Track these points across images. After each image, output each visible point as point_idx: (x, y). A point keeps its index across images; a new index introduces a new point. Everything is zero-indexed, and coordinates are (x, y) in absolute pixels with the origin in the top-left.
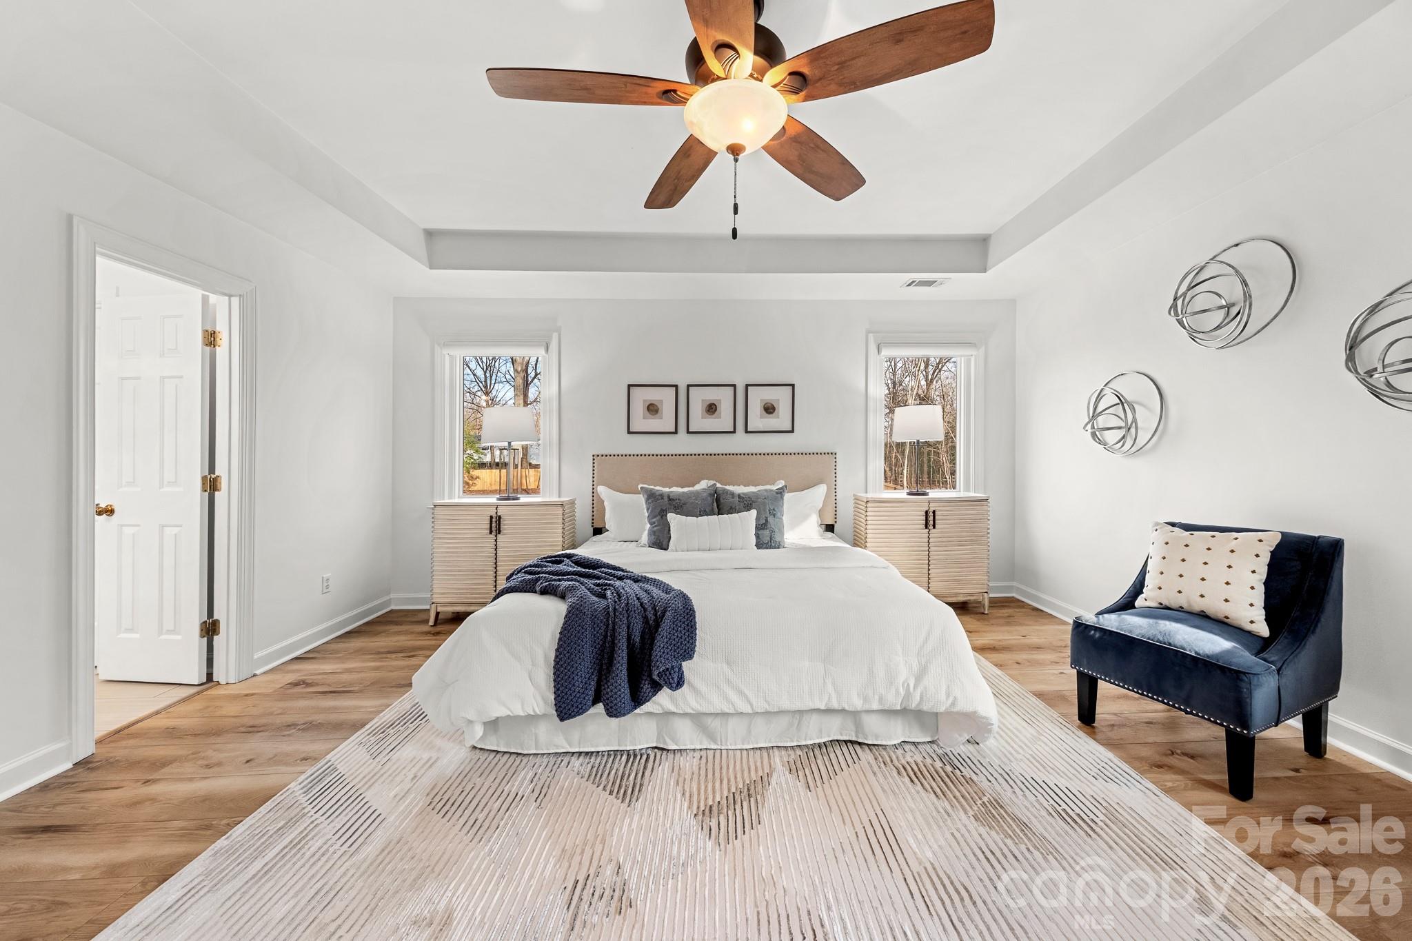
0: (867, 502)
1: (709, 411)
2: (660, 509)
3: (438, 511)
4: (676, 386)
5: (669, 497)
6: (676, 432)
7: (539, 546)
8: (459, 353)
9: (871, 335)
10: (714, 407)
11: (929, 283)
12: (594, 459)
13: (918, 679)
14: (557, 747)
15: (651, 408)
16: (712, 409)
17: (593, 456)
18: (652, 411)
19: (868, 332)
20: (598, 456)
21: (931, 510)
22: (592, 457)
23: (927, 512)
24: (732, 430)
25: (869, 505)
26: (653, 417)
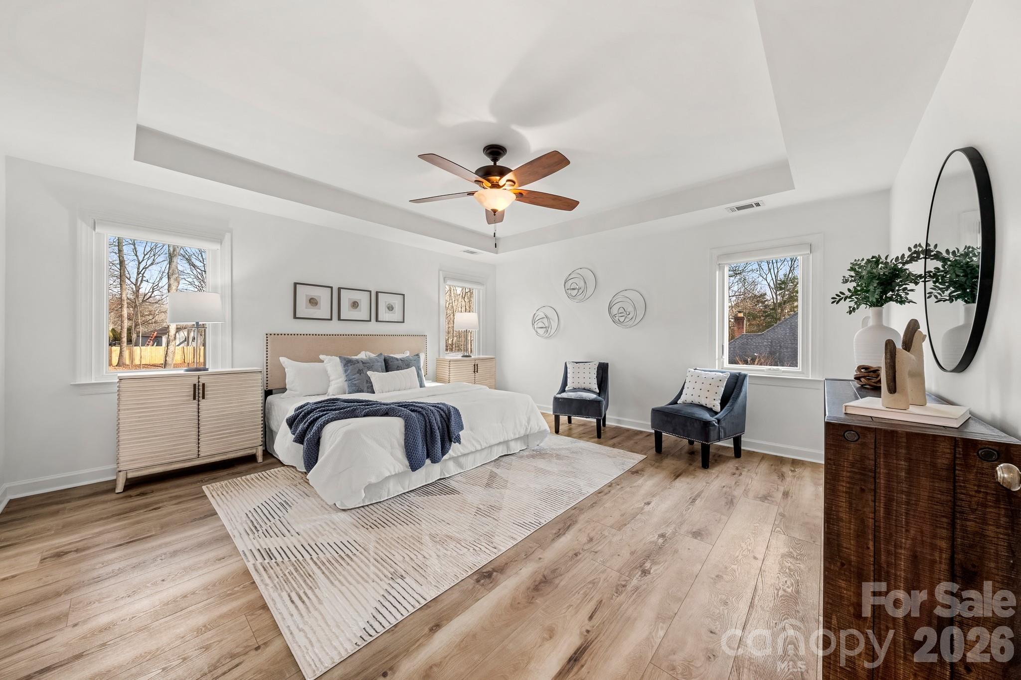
0: (450, 361)
1: (353, 306)
2: (358, 370)
3: (124, 384)
4: (331, 288)
5: (362, 361)
6: (331, 319)
7: (241, 406)
8: (110, 234)
9: (441, 272)
10: (356, 303)
11: (472, 253)
12: (267, 337)
13: (528, 423)
14: (398, 492)
15: (312, 301)
16: (355, 305)
17: (267, 334)
18: (313, 303)
19: (440, 270)
20: (271, 334)
21: (476, 364)
22: (265, 336)
23: (475, 365)
24: (369, 319)
25: (451, 363)
26: (312, 307)
